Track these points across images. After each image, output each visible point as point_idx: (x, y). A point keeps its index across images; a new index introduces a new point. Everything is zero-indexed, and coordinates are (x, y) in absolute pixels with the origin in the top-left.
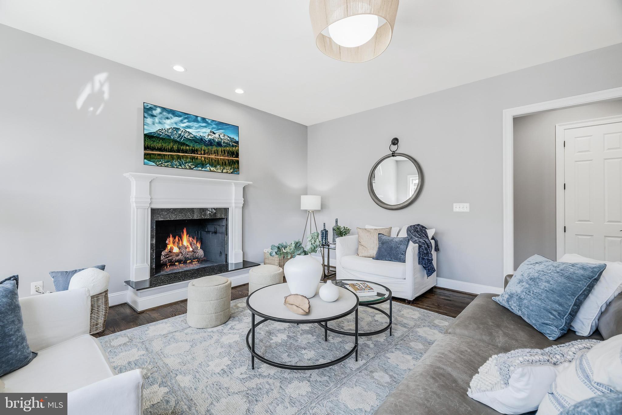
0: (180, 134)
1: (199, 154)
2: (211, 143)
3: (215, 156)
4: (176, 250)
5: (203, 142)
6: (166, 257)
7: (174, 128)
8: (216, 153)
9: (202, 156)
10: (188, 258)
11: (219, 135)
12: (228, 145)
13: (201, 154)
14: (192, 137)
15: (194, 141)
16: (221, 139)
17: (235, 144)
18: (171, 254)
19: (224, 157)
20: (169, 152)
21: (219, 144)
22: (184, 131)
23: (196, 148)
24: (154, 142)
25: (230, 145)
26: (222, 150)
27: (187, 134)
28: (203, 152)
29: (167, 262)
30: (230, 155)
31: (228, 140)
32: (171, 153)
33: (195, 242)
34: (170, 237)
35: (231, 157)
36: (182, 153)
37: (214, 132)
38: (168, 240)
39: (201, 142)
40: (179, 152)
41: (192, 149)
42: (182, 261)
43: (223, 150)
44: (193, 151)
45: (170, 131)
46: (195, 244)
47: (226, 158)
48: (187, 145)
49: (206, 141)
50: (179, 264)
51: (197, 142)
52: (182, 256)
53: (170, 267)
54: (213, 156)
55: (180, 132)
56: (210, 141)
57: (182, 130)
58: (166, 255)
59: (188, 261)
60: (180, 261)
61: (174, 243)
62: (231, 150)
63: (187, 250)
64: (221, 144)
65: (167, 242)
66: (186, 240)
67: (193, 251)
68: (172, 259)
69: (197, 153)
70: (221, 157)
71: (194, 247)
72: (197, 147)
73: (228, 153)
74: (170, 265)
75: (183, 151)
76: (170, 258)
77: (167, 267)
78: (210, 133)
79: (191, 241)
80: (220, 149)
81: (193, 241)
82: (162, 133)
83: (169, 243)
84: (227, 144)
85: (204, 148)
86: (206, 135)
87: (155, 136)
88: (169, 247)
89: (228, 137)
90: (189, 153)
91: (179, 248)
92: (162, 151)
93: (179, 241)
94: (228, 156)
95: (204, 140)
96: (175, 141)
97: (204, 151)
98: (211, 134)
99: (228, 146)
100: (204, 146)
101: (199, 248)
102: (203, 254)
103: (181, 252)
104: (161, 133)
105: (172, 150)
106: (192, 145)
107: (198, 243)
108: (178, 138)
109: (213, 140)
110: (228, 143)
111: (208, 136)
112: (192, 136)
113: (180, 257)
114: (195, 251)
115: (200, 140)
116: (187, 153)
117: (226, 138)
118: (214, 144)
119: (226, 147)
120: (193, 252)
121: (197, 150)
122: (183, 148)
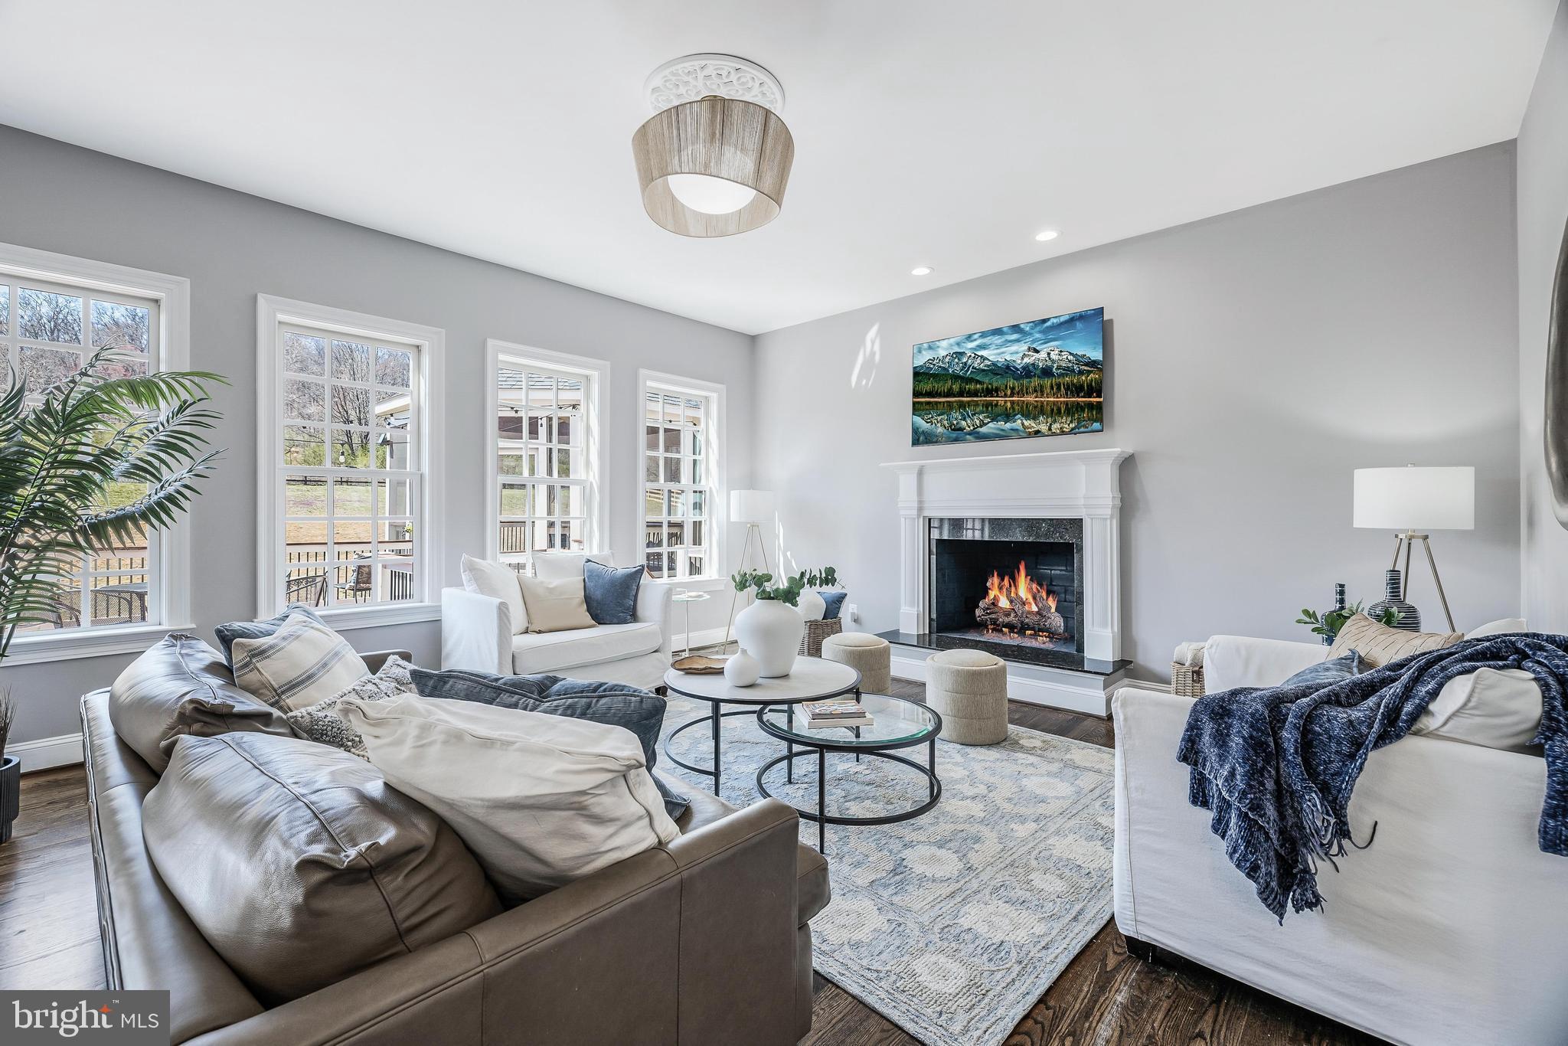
0: (965, 363)
1: (1001, 397)
2: (1028, 372)
3: (1036, 397)
4: (1004, 603)
5: (1010, 372)
6: (987, 613)
7: (954, 353)
8: (1040, 390)
9: (1007, 399)
10: (1027, 624)
11: (1049, 354)
12: (1069, 371)
13: (1006, 396)
14: (988, 366)
15: (992, 373)
16: (1053, 361)
17: (1086, 368)
18: (996, 609)
19: (1057, 397)
20: (944, 397)
21: (1047, 372)
22: (973, 355)
23: (995, 385)
24: (920, 382)
25: (1073, 371)
26: (1052, 384)
27: (978, 361)
28: (1009, 392)
29: (989, 623)
30: (1072, 392)
31: (1070, 361)
32: (948, 399)
33: (1044, 595)
34: (993, 576)
35: (1073, 396)
36: (967, 397)
37: (1037, 348)
38: (990, 580)
39: (1007, 373)
40: (963, 396)
41: (987, 388)
42: (1016, 627)
43: (1056, 384)
44: (989, 392)
45: (947, 360)
46: (1043, 600)
47: (1062, 399)
48: (978, 382)
49: (1018, 370)
50: (1010, 632)
51: (998, 374)
52: (1015, 617)
53: (992, 632)
54: (1031, 399)
55: (965, 360)
56: (1026, 368)
57: (968, 355)
58: (988, 609)
59: (1027, 632)
60: (1011, 627)
61: (1000, 588)
62: (1075, 381)
63: (1027, 607)
64: (1052, 371)
65: (988, 584)
66: (1024, 588)
67: (1039, 613)
68: (998, 619)
69: (998, 394)
70: (1049, 399)
71: (1040, 605)
72: (997, 382)
73: (1067, 389)
74: (993, 630)
75: (971, 394)
76: (993, 616)
77: (988, 631)
78: (1026, 353)
79: (1035, 590)
80: (1047, 382)
81: (1039, 592)
82: (934, 365)
83: (991, 587)
84: (1066, 370)
85: (1011, 383)
86: (1017, 358)
87: (922, 373)
88: (992, 594)
89: (1071, 354)
90: (981, 397)
91: (1011, 602)
92: (933, 397)
93: (1010, 586)
94: (1067, 394)
95: (1014, 367)
96: (956, 377)
97: (1013, 389)
98: (1030, 353)
99: (1067, 375)
100: (1012, 380)
101: (1053, 610)
102: (1062, 624)
103: (1013, 609)
104: (932, 366)
105: (950, 394)
106: (986, 380)
107: (1051, 598)
108: (962, 370)
109: (1033, 364)
110: (1068, 367)
111: (1022, 359)
112: (989, 363)
113: (1012, 618)
114: (1045, 613)
115: (1006, 370)
116: (977, 396)
117: (1065, 357)
118: (1035, 374)
119: (1063, 377)
120: (1040, 615)
121: (997, 390)
122: (969, 389)
